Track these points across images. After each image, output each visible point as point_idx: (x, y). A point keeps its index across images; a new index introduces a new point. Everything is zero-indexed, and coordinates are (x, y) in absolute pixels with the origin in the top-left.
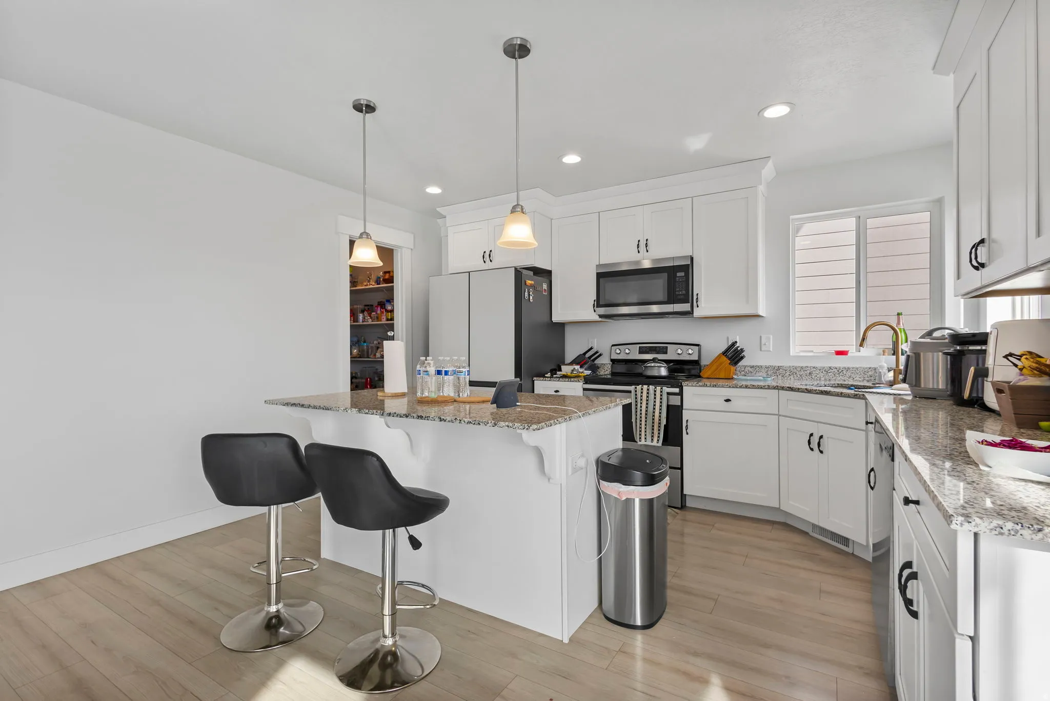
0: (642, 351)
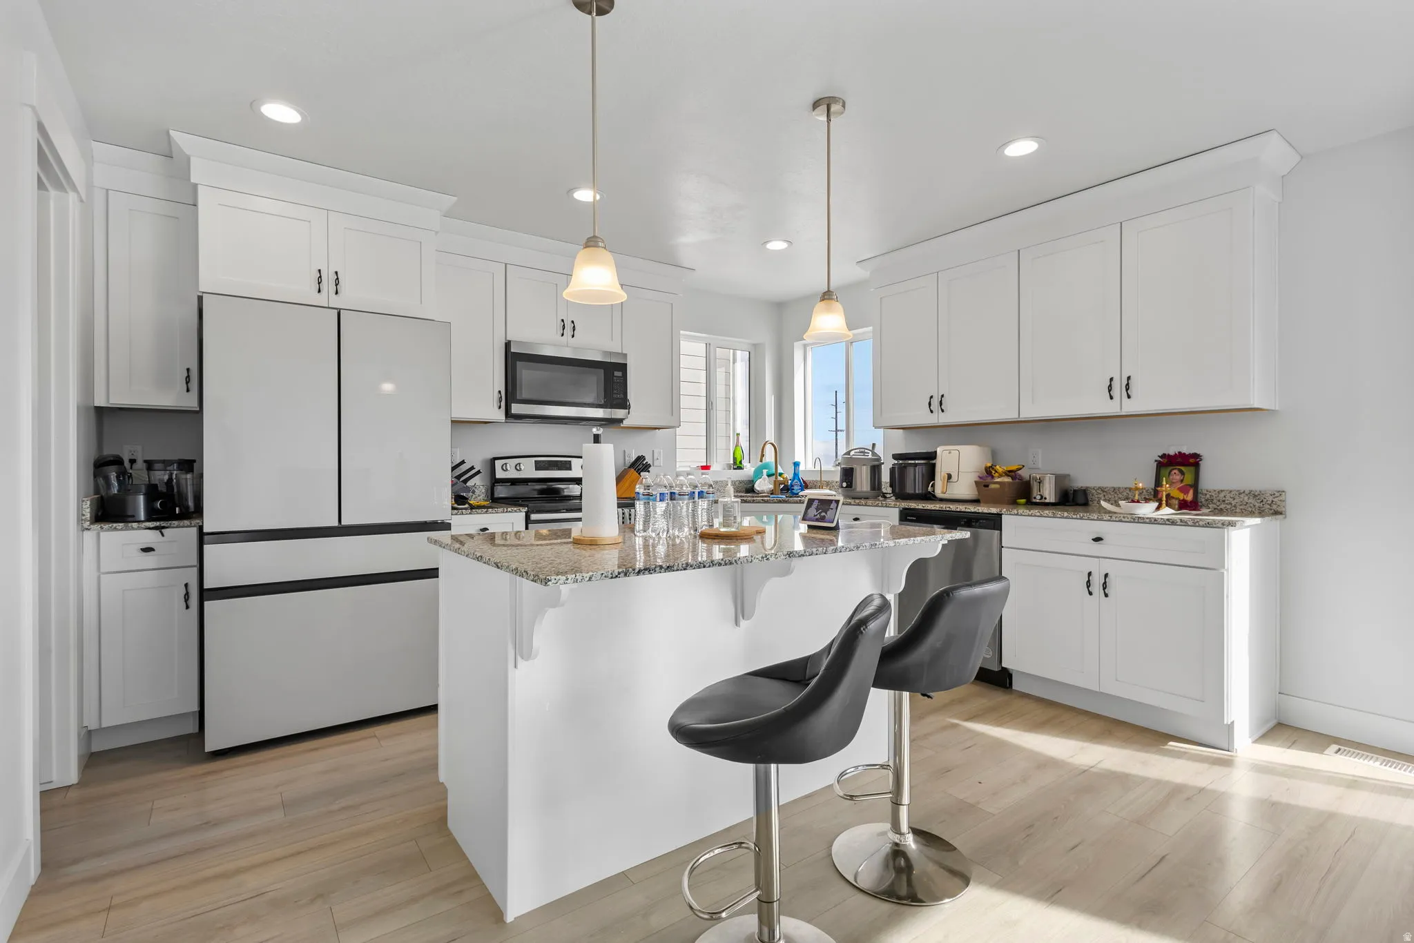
0: (539, 466)
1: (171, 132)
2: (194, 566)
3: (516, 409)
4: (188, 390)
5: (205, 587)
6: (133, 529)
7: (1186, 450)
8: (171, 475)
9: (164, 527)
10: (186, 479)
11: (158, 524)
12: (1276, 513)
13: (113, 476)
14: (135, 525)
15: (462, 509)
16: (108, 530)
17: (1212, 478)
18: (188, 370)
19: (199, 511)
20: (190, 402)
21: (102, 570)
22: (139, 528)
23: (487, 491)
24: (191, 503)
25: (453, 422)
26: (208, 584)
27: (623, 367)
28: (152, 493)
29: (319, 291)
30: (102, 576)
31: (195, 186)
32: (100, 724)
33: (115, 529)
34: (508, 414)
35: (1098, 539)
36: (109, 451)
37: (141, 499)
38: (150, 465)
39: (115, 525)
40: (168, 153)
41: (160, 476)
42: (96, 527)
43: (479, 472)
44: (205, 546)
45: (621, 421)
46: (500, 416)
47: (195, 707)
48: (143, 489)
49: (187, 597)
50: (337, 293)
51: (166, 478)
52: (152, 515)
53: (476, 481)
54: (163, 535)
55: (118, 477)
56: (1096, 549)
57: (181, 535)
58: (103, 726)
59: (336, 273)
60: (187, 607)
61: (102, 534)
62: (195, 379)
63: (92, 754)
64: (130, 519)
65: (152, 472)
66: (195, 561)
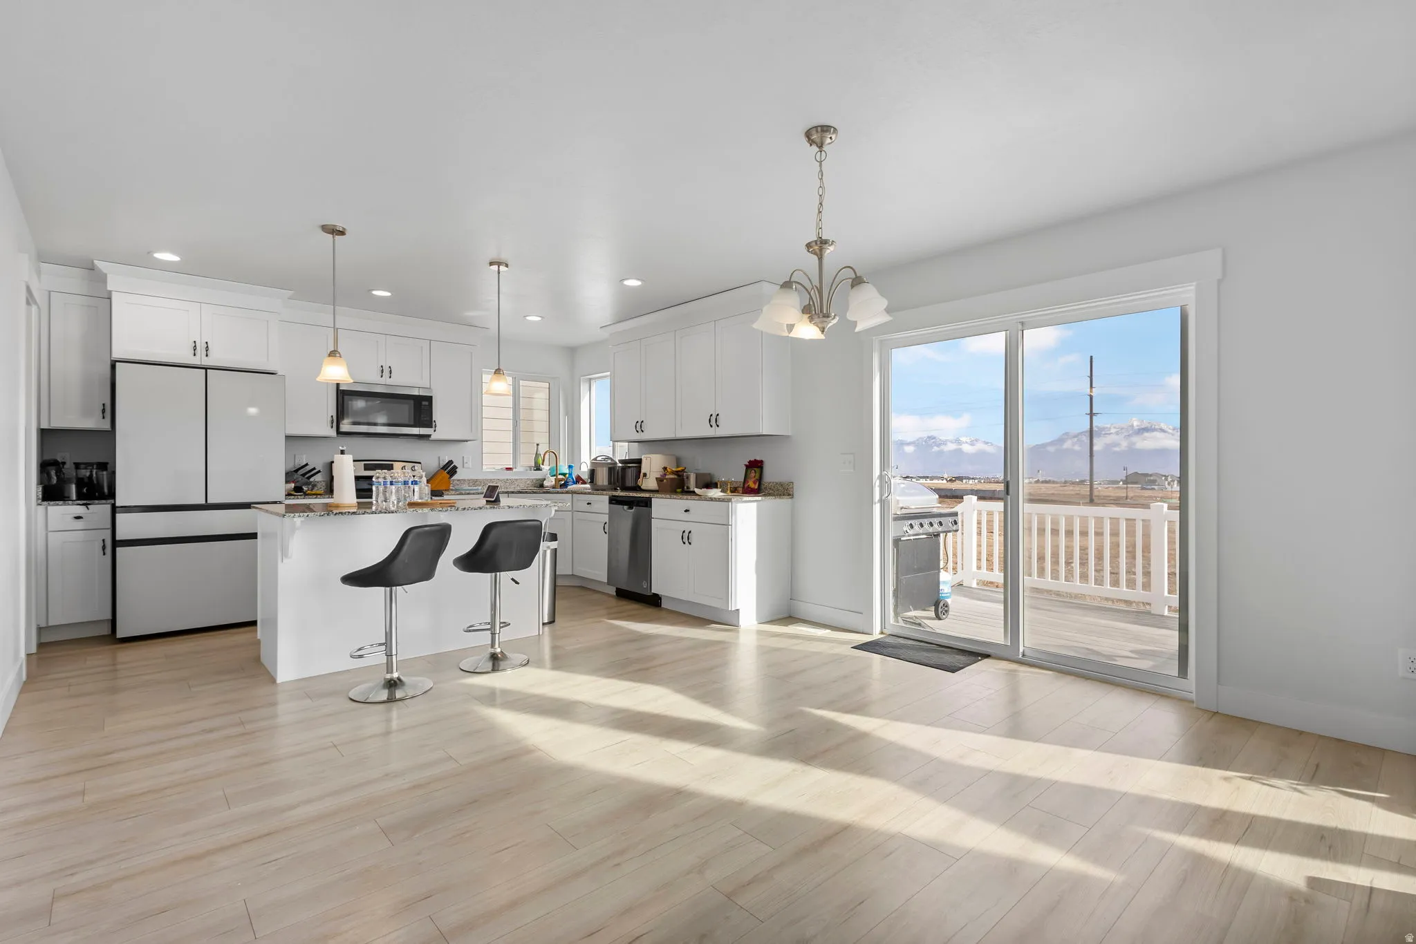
1: (95, 261)
2: (108, 529)
3: (346, 426)
4: (104, 418)
5: (117, 538)
6: (69, 505)
7: (758, 459)
8: (91, 472)
9: (89, 504)
10: (103, 475)
11: (85, 502)
12: (789, 495)
13: (53, 473)
14: (70, 502)
15: (298, 495)
16: (53, 505)
17: (770, 475)
18: (104, 405)
19: (112, 495)
20: (106, 425)
21: (50, 529)
22: (73, 504)
23: (327, 485)
24: (106, 490)
25: (288, 437)
26: (118, 538)
27: (429, 399)
28: (80, 483)
29: (195, 355)
30: (49, 534)
31: (110, 292)
32: (47, 622)
33: (58, 505)
34: (339, 433)
35: (686, 511)
36: (47, 457)
37: (73, 487)
38: (77, 466)
39: (57, 502)
40: (92, 268)
41: (85, 473)
42: (45, 503)
43: (319, 472)
44: (117, 515)
45: (429, 436)
46: (333, 433)
47: (109, 616)
48: (75, 481)
49: (104, 548)
50: (207, 356)
51: (88, 474)
52: (80, 496)
53: (318, 478)
54: (88, 509)
55: (56, 473)
56: (685, 516)
57: (100, 510)
58: (50, 624)
59: (207, 343)
60: (104, 554)
61: (49, 507)
62: (111, 410)
63: (41, 644)
64: (66, 499)
65: (79, 471)
66: (109, 525)
